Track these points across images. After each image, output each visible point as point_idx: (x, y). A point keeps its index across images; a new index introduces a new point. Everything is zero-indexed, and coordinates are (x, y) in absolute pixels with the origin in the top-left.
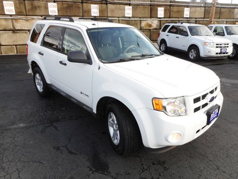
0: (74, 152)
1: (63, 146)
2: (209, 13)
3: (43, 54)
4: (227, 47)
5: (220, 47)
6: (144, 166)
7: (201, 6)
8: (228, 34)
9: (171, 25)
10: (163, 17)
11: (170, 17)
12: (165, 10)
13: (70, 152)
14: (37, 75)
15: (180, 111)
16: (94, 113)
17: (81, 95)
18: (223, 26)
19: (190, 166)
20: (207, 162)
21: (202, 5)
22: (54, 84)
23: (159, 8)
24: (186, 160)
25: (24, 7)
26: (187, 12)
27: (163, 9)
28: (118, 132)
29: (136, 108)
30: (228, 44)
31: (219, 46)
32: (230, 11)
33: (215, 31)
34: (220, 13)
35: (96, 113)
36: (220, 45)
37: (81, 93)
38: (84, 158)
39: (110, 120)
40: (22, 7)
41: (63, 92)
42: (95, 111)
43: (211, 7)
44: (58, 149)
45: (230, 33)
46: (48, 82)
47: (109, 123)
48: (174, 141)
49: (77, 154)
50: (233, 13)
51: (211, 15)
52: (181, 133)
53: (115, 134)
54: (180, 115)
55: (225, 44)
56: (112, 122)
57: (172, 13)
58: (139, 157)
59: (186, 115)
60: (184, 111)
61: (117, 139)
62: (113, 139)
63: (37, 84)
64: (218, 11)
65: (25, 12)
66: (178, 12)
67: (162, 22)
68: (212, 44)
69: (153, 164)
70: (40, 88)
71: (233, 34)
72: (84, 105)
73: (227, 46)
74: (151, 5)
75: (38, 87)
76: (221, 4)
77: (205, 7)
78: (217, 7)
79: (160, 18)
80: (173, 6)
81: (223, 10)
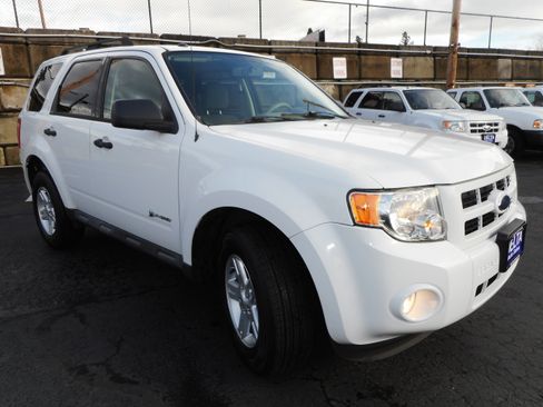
0: (130, 377)
1: (97, 365)
2: (444, 67)
3: (54, 134)
4: (496, 130)
5: (480, 131)
6: (333, 403)
7: (425, 55)
8: (492, 106)
9: (366, 91)
10: (345, 77)
11: (360, 79)
12: (349, 64)
13: (118, 379)
14: (43, 194)
15: (427, 229)
16: (186, 265)
17: (150, 221)
18: (481, 89)
19: (464, 397)
20: (510, 383)
21: (429, 52)
22: (83, 209)
23: (335, 59)
24: (451, 380)
25: (26, 59)
26: (396, 67)
27: (344, 60)
28: (254, 307)
29: (303, 227)
30: (496, 124)
31: (478, 128)
32: (488, 64)
33: (463, 101)
34: (468, 68)
35: (190, 263)
36: (481, 125)
37: (151, 215)
38: (157, 391)
39: (232, 280)
40: (20, 58)
41: (106, 224)
42: (188, 260)
43: (447, 55)
44: (83, 370)
45: (496, 104)
46: (69, 204)
47: (228, 291)
48: (419, 315)
49: (136, 383)
50: (496, 67)
51: (448, 70)
52: (438, 291)
53: (246, 317)
54: (428, 240)
55: (491, 125)
56: (236, 286)
57: (364, 70)
58: (316, 380)
59: (445, 239)
60: (440, 228)
61: (252, 331)
62: (240, 334)
63: (41, 216)
64: (464, 64)
65: (28, 70)
66: (378, 66)
67: (343, 88)
68: (461, 124)
69: (360, 396)
70: (48, 226)
71: (502, 105)
72: (160, 249)
73: (494, 127)
74: (317, 52)
75: (45, 223)
76: (469, 50)
77: (434, 56)
78: (459, 56)
79: (339, 80)
80: (366, 53)
81: (473, 62)
